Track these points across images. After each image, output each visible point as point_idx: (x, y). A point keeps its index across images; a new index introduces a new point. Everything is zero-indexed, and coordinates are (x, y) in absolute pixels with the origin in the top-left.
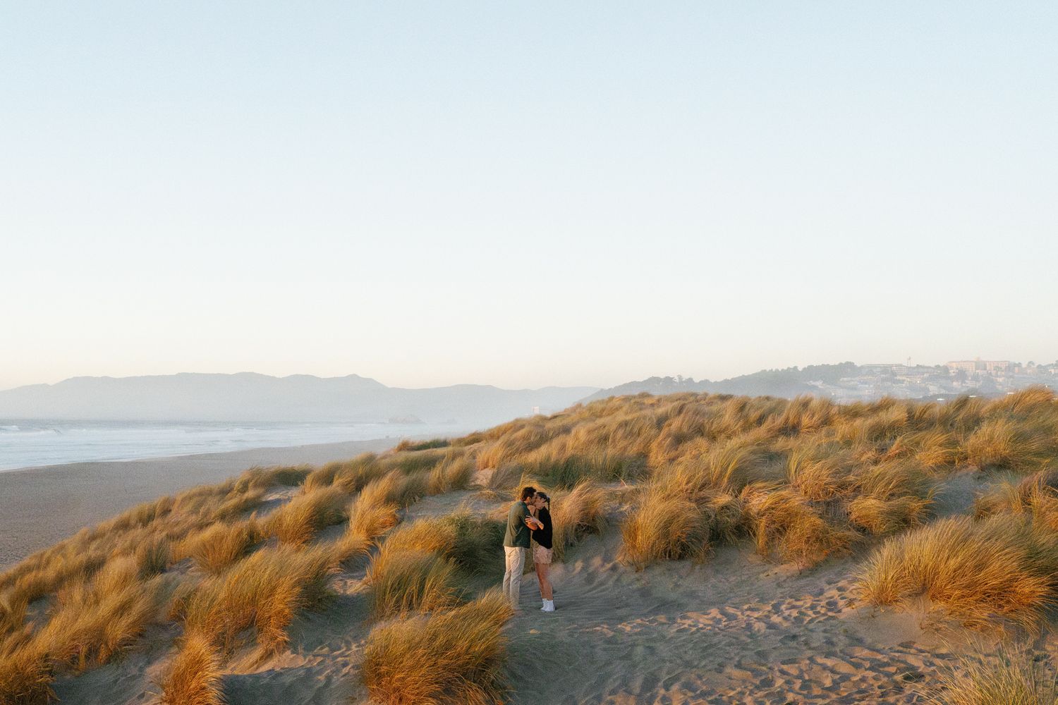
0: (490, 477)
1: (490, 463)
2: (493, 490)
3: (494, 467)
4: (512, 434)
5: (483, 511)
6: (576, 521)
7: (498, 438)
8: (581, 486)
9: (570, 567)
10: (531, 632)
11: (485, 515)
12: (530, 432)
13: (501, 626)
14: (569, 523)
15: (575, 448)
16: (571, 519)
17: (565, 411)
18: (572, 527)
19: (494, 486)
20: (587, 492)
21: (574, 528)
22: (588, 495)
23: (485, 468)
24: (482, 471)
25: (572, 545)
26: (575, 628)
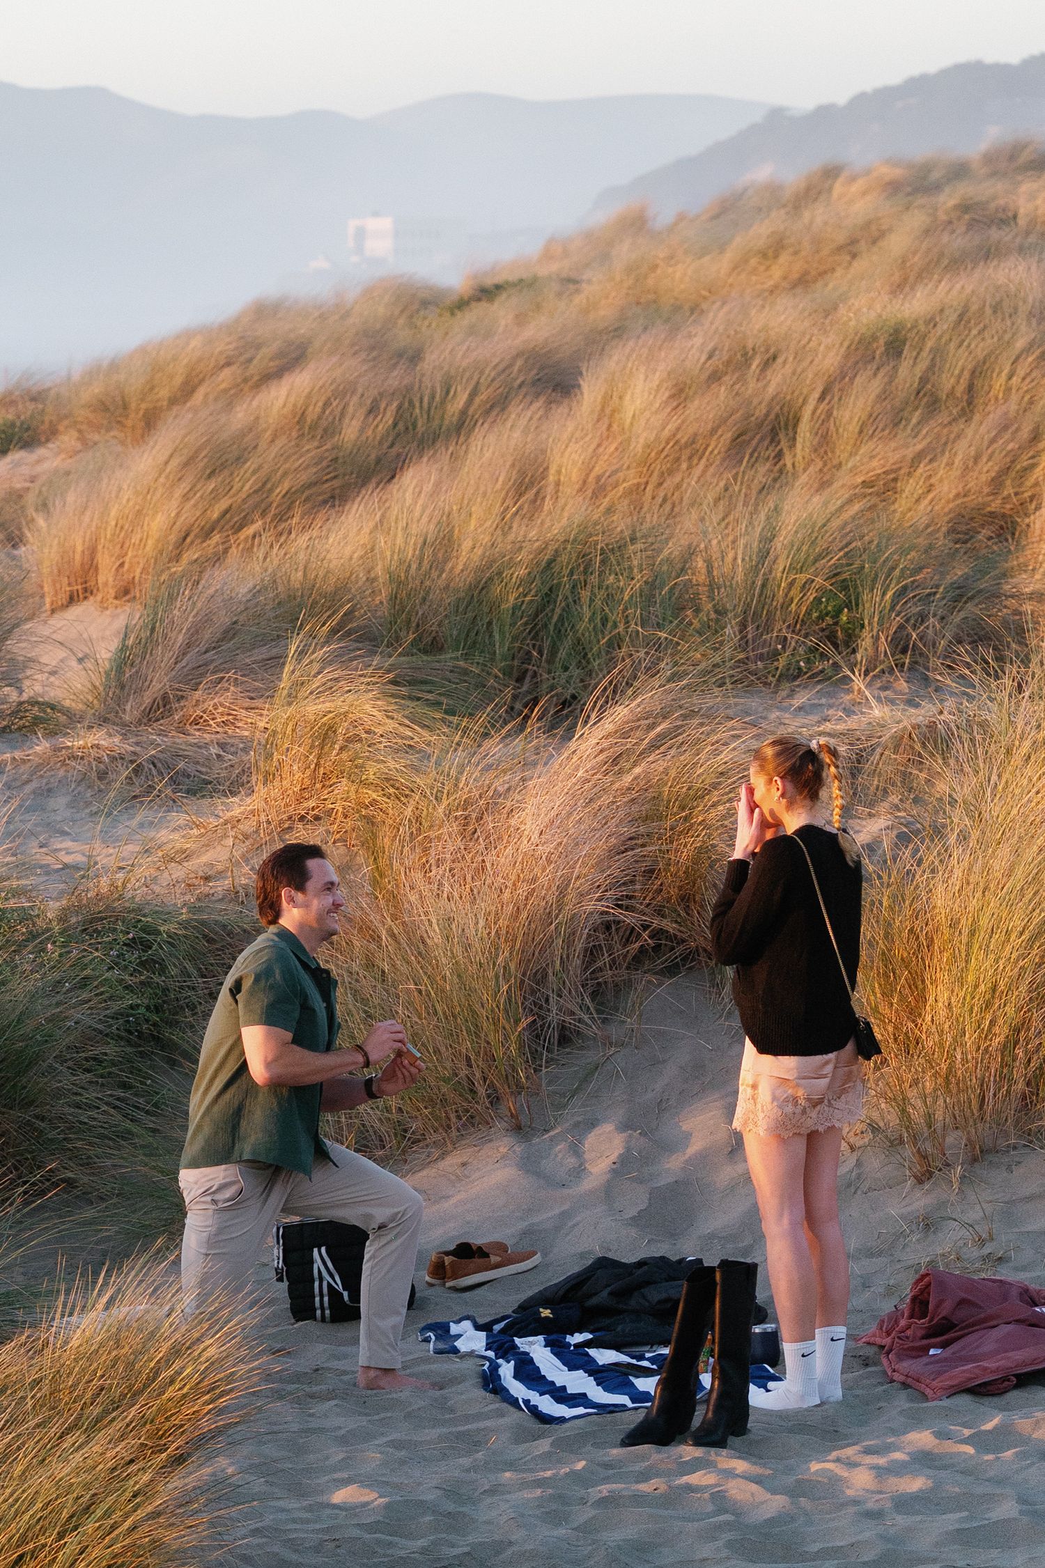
0: (106, 652)
1: (106, 576)
2: (126, 729)
3: (125, 592)
4: (232, 397)
5: (70, 851)
6: (590, 906)
7: (150, 421)
8: (621, 713)
9: (559, 1157)
10: (340, 1496)
11: (86, 870)
12: (343, 392)
13: (179, 1460)
14: (548, 917)
15: (600, 491)
16: (562, 891)
17: (547, 255)
18: (569, 942)
19: (131, 711)
20: (653, 746)
21: (579, 946)
22: (655, 765)
23: (72, 600)
24: (57, 621)
25: (566, 1037)
26: (581, 1479)
